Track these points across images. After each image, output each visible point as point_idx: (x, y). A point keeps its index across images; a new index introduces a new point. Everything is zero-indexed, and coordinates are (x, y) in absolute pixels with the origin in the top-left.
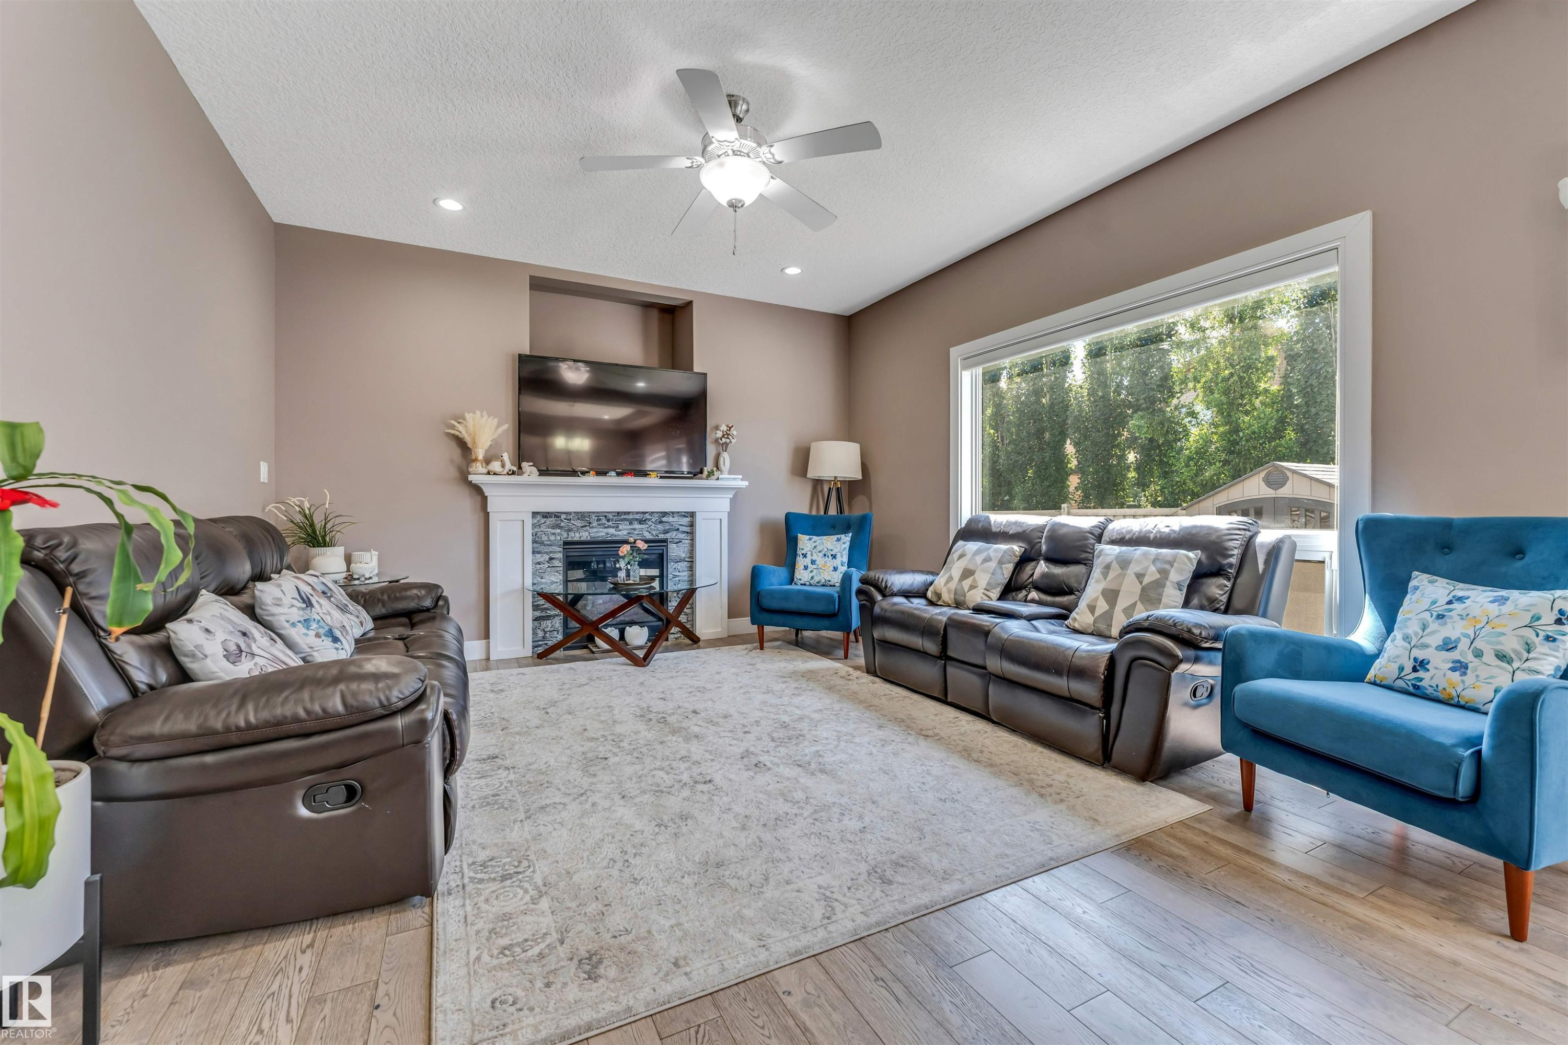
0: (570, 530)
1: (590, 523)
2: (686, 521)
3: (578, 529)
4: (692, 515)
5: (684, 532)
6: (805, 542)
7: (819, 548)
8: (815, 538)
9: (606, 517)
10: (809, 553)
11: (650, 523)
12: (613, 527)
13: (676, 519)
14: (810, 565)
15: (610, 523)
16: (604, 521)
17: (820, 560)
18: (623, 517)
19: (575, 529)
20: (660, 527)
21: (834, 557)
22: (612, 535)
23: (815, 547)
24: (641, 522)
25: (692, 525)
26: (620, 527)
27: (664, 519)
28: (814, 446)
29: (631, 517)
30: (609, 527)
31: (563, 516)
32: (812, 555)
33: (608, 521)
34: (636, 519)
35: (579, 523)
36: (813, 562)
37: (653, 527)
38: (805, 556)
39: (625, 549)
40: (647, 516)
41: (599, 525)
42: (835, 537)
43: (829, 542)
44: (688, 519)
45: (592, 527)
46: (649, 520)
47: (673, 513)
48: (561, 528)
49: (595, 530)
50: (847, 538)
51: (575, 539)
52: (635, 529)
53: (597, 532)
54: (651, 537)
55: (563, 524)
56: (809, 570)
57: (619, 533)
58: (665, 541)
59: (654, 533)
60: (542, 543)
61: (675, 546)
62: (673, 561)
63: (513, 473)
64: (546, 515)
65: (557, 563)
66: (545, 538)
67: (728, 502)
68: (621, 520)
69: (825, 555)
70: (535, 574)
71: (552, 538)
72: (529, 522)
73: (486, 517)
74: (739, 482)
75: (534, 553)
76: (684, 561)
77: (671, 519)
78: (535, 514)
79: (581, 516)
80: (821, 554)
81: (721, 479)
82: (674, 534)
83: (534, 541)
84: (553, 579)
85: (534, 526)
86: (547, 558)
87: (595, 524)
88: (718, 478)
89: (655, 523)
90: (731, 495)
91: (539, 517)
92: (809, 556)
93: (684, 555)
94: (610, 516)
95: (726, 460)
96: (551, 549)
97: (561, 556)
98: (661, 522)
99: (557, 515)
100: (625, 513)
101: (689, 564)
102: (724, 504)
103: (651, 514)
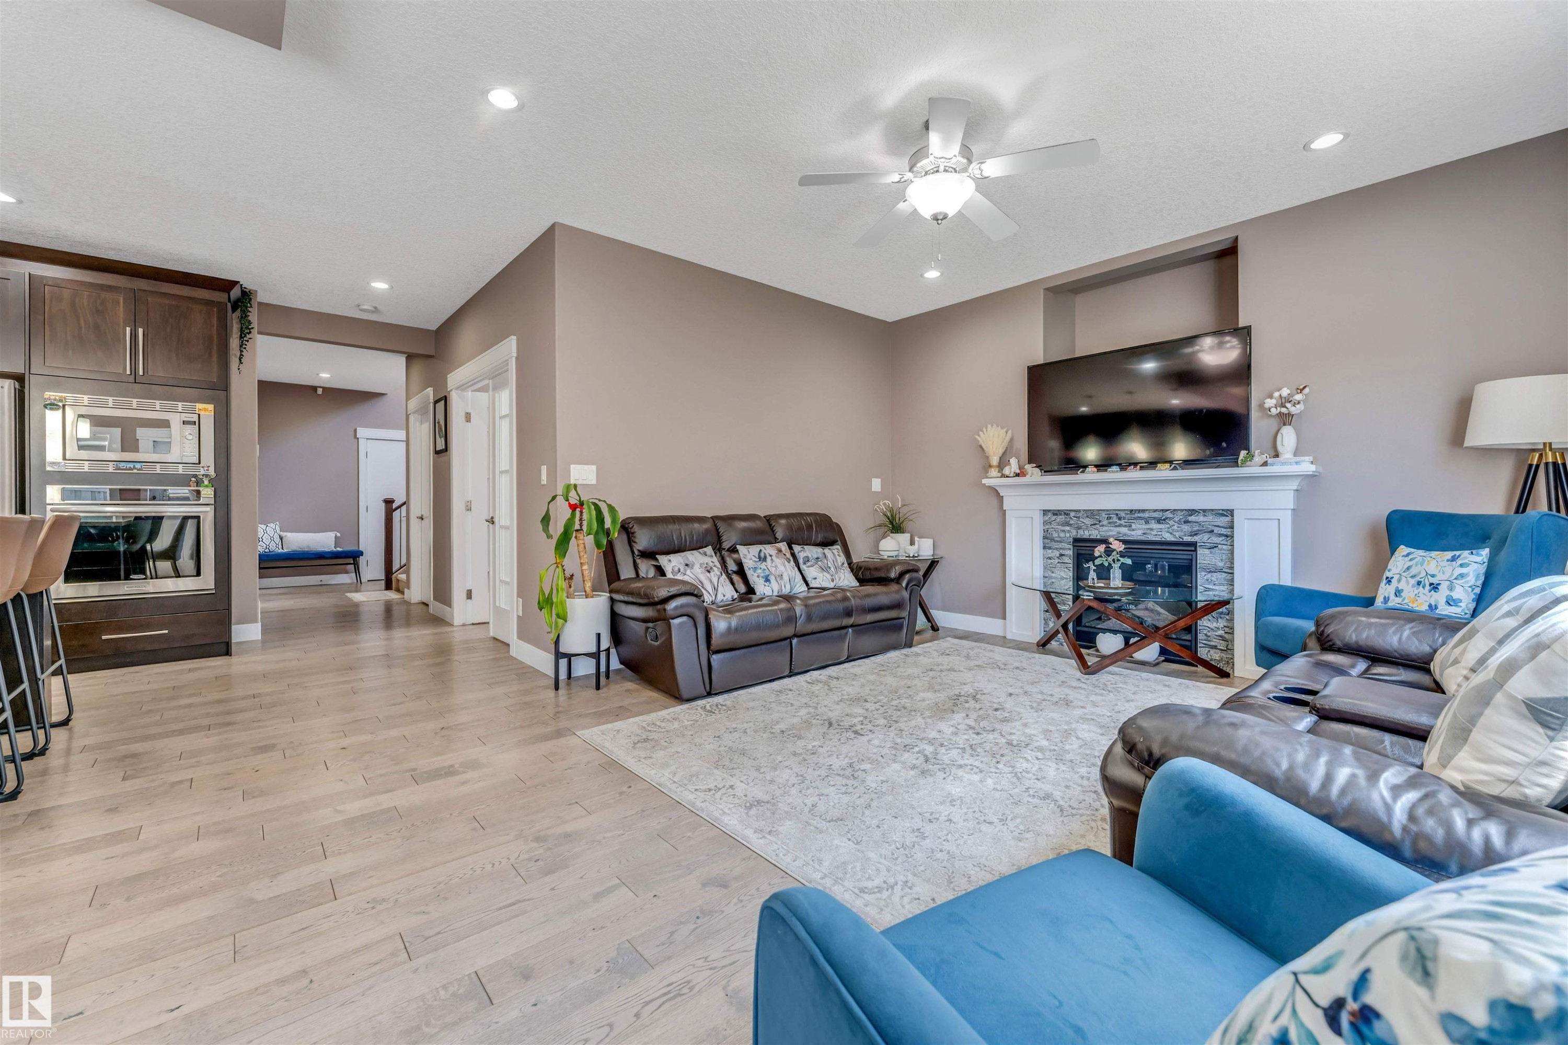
0: (1079, 528)
1: (1100, 521)
2: (1223, 521)
3: (1087, 528)
4: (1231, 512)
5: (1221, 535)
7: (1414, 571)
8: (1416, 552)
9: (1117, 515)
10: (1396, 577)
11: (1171, 522)
12: (1125, 526)
13: (1210, 518)
14: (1397, 595)
15: (1122, 522)
16: (1115, 519)
17: (1411, 589)
18: (1136, 515)
19: (1084, 527)
20: (1186, 528)
21: (1434, 588)
22: (1125, 535)
23: (1408, 568)
24: (1159, 521)
25: (1231, 526)
26: (1134, 526)
27: (1191, 518)
28: (1476, 389)
29: (1146, 515)
30: (1120, 526)
31: (1072, 514)
32: (1399, 581)
33: (1120, 519)
34: (1154, 518)
35: (1088, 521)
36: (1402, 591)
37: (1175, 527)
38: (1389, 581)
39: (1100, 549)
40: (1168, 514)
41: (1110, 523)
42: (1450, 554)
44: (1226, 519)
45: (1103, 526)
46: (1170, 519)
47: (1204, 511)
48: (1070, 525)
49: (1105, 529)
51: (1084, 537)
52: (1151, 529)
53: (1107, 531)
54: (1173, 539)
55: (1072, 522)
57: (1133, 533)
58: (1194, 544)
59: (1177, 534)
60: (1052, 540)
61: (1207, 551)
62: (1204, 570)
63: (1017, 475)
64: (1056, 513)
65: (1066, 560)
66: (1055, 535)
67: (1291, 495)
68: (1135, 519)
69: (1419, 583)
70: (1045, 568)
71: (1062, 535)
72: (1038, 519)
73: (1004, 513)
74: (1307, 467)
75: (1044, 548)
76: (1221, 571)
77: (1201, 518)
78: (1045, 512)
79: (1091, 513)
80: (1413, 581)
81: (1272, 465)
82: (1205, 537)
83: (1045, 538)
84: (1063, 574)
85: (1045, 523)
86: (1057, 553)
87: (1105, 522)
88: (1265, 464)
89: (1179, 522)
90: (1294, 485)
91: (1050, 515)
92: (1394, 581)
93: (1221, 564)
94: (1122, 514)
95: (1288, 437)
96: (1060, 545)
97: (1071, 553)
98: (1186, 522)
99: (1066, 513)
100: (1139, 511)
101: (1228, 577)
102: (1285, 499)
103: (1174, 511)
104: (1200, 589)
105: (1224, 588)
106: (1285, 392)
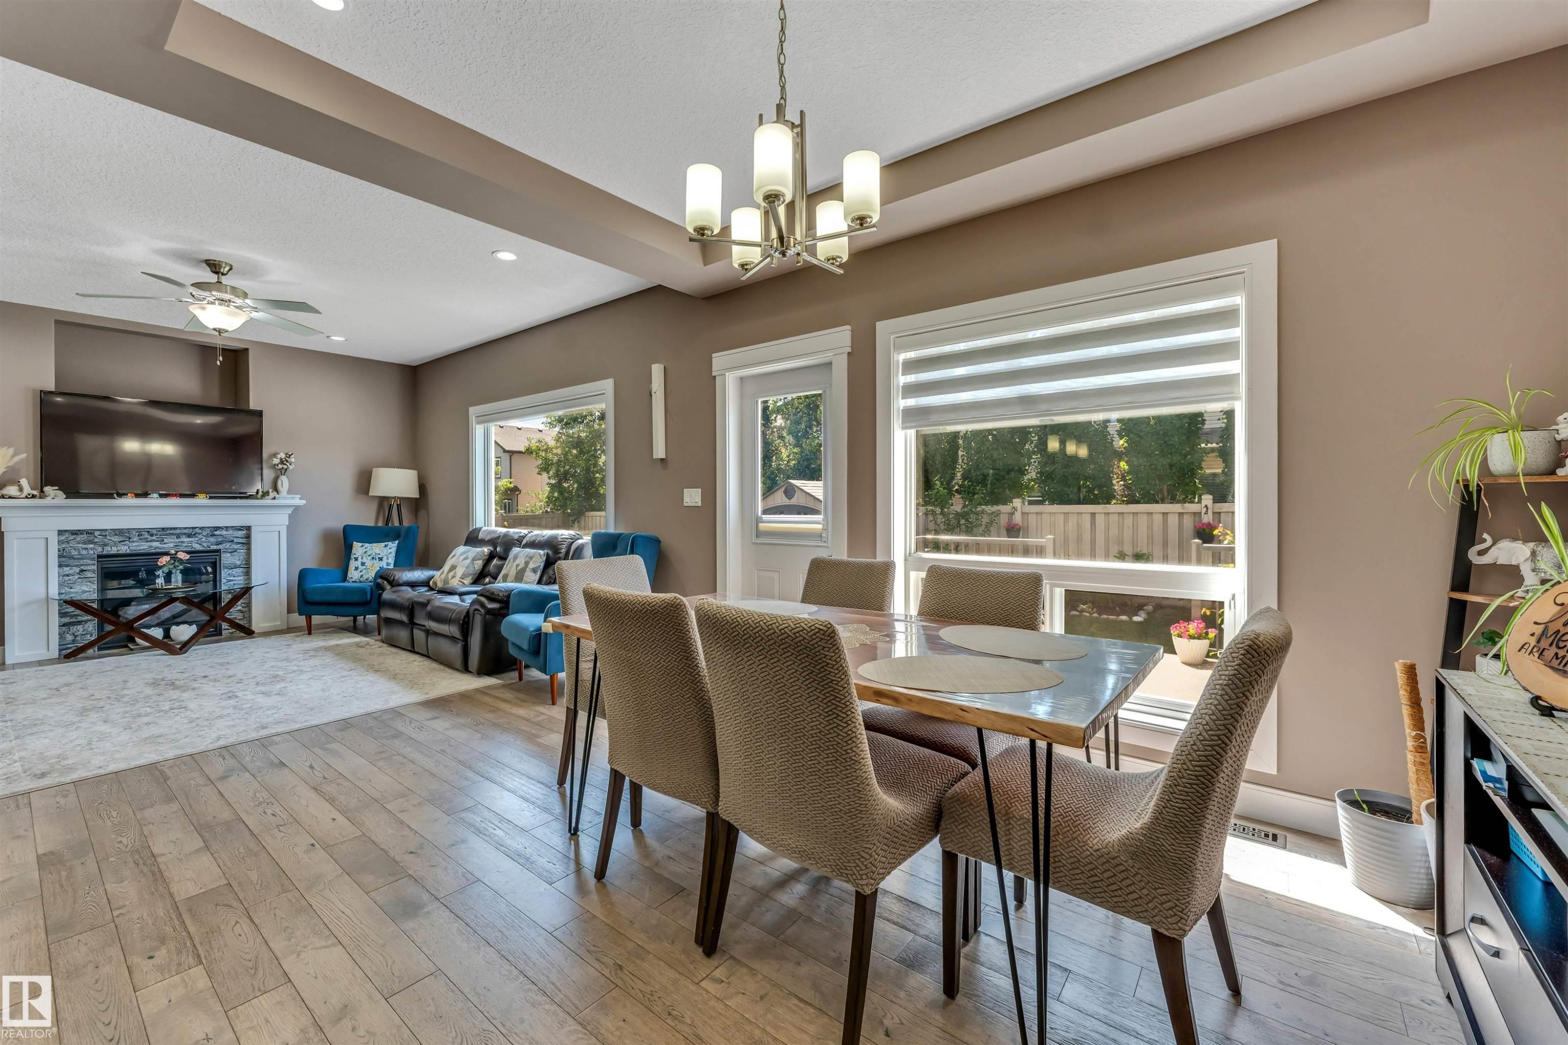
0: (105, 545)
1: (130, 538)
2: (242, 533)
3: (115, 544)
4: (249, 528)
5: (239, 543)
6: (358, 549)
7: (369, 553)
8: (367, 545)
9: (148, 532)
10: (360, 557)
11: (200, 536)
12: (157, 541)
13: (231, 532)
14: (360, 566)
15: (154, 538)
16: (146, 535)
17: (368, 562)
18: (168, 532)
19: (112, 544)
20: (212, 539)
21: (381, 559)
22: (157, 548)
23: (365, 552)
24: (189, 536)
25: (248, 537)
26: (166, 541)
27: (216, 533)
28: (374, 470)
29: (178, 531)
30: (152, 541)
31: (97, 533)
32: (362, 558)
33: (152, 535)
34: (185, 534)
35: (116, 539)
36: (363, 564)
37: (204, 540)
38: (356, 559)
39: (164, 560)
40: (197, 530)
41: (141, 539)
42: (383, 544)
43: (378, 548)
44: (244, 532)
45: (133, 542)
46: (200, 534)
47: (227, 527)
48: (95, 543)
49: (135, 544)
50: (393, 546)
51: (112, 552)
52: (183, 542)
53: (138, 546)
54: (202, 549)
55: (96, 540)
56: (359, 570)
57: (165, 546)
58: (218, 551)
59: (205, 545)
60: (71, 557)
61: (229, 555)
62: (227, 568)
63: (33, 497)
64: (76, 533)
65: (91, 575)
66: (75, 553)
67: (287, 517)
68: (167, 535)
69: (373, 558)
70: (62, 585)
71: (87, 552)
72: (54, 539)
74: (297, 501)
75: (61, 565)
76: (239, 567)
77: (224, 532)
78: (62, 532)
79: (119, 532)
80: (369, 559)
81: (279, 499)
82: (228, 545)
83: (61, 556)
84: (89, 588)
85: (61, 542)
86: (82, 570)
87: (135, 539)
88: (274, 498)
89: (207, 536)
90: (290, 511)
91: (68, 535)
92: (360, 559)
93: (238, 563)
94: (152, 532)
95: (284, 483)
96: (85, 562)
97: (95, 567)
98: (213, 535)
99: (91, 532)
100: (171, 529)
101: (245, 570)
102: (282, 519)
103: (202, 528)
104: (224, 581)
105: (242, 578)
106: (282, 455)
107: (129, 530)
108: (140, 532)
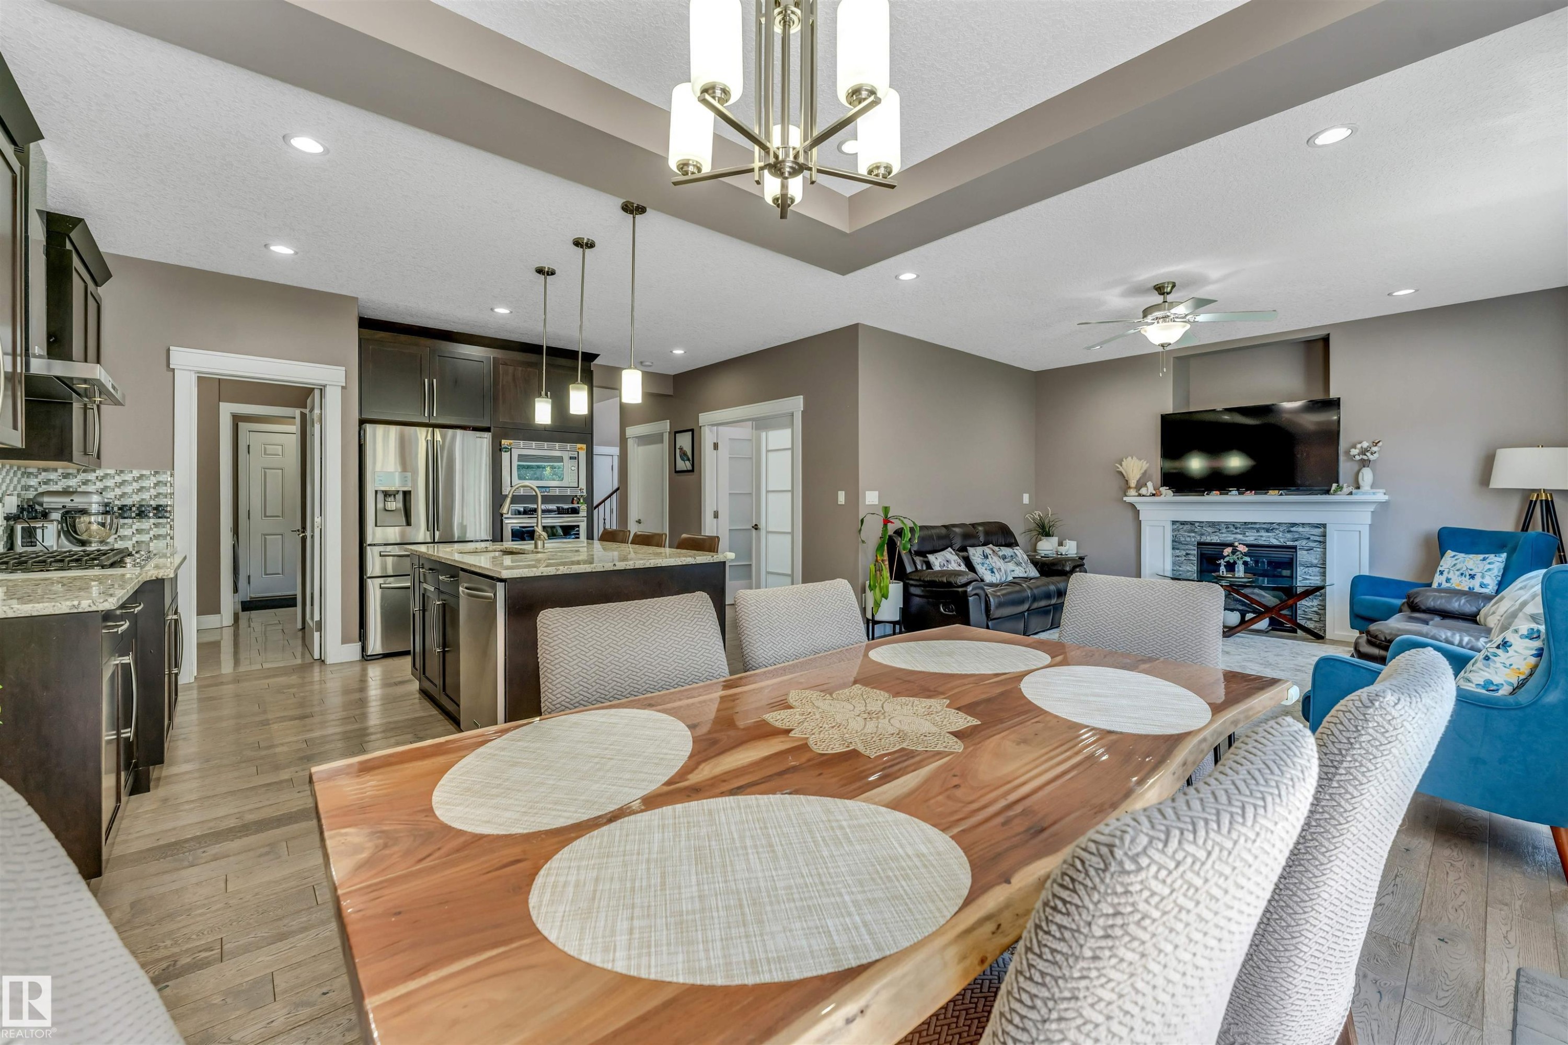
0: (1202, 534)
1: (1220, 530)
2: (1318, 531)
3: (1209, 534)
4: (1324, 526)
5: (1316, 541)
6: (1449, 558)
7: (1458, 567)
8: (1462, 556)
9: (1234, 525)
10: (1447, 571)
11: (1277, 532)
12: (1240, 534)
13: (1307, 529)
15: (1238, 531)
16: (1232, 528)
17: (1455, 579)
18: (1249, 526)
19: (1207, 534)
20: (1289, 536)
21: (1472, 577)
22: (1240, 540)
23: (1455, 565)
24: (1268, 530)
25: (1324, 535)
26: (1247, 534)
27: (1292, 529)
28: (1498, 452)
29: (1258, 526)
30: (1236, 533)
31: (1197, 524)
32: (1449, 573)
33: (1236, 528)
34: (1264, 528)
35: (1210, 530)
36: (1448, 580)
37: (1280, 535)
38: (1441, 573)
40: (1275, 526)
41: (1228, 531)
44: (1321, 530)
45: (1222, 533)
46: (1277, 529)
47: (1303, 524)
48: (1195, 532)
49: (1224, 535)
50: (1497, 560)
51: (1206, 541)
52: (1264, 537)
53: (1226, 537)
54: (1278, 544)
55: (1196, 530)
57: (1247, 539)
58: (1295, 548)
59: (1282, 540)
60: (1180, 543)
61: (1305, 552)
62: (1303, 565)
63: (1154, 495)
64: (1183, 523)
65: (1192, 558)
66: (1182, 539)
67: (1369, 515)
69: (1462, 574)
70: (1174, 564)
71: (1188, 539)
72: (1169, 528)
73: (1139, 524)
74: (1381, 496)
75: (1173, 549)
76: (1316, 566)
77: (1300, 529)
78: (1174, 522)
79: (1212, 524)
80: (1458, 573)
81: (1356, 494)
82: (1304, 542)
83: (1173, 541)
84: (1189, 568)
85: (1174, 530)
86: (1184, 553)
87: (1224, 531)
88: (1351, 493)
89: (1283, 532)
90: (1372, 508)
91: (1178, 525)
92: (1445, 573)
93: (1315, 562)
94: (1239, 525)
95: (1367, 476)
96: (1187, 547)
97: (1195, 552)
98: (1289, 532)
99: (1192, 523)
100: (1252, 523)
101: (1322, 570)
102: (1365, 517)
103: (1279, 524)
104: (1299, 578)
105: (1318, 578)
106: (1365, 445)
107: (1219, 523)
108: (1228, 525)
